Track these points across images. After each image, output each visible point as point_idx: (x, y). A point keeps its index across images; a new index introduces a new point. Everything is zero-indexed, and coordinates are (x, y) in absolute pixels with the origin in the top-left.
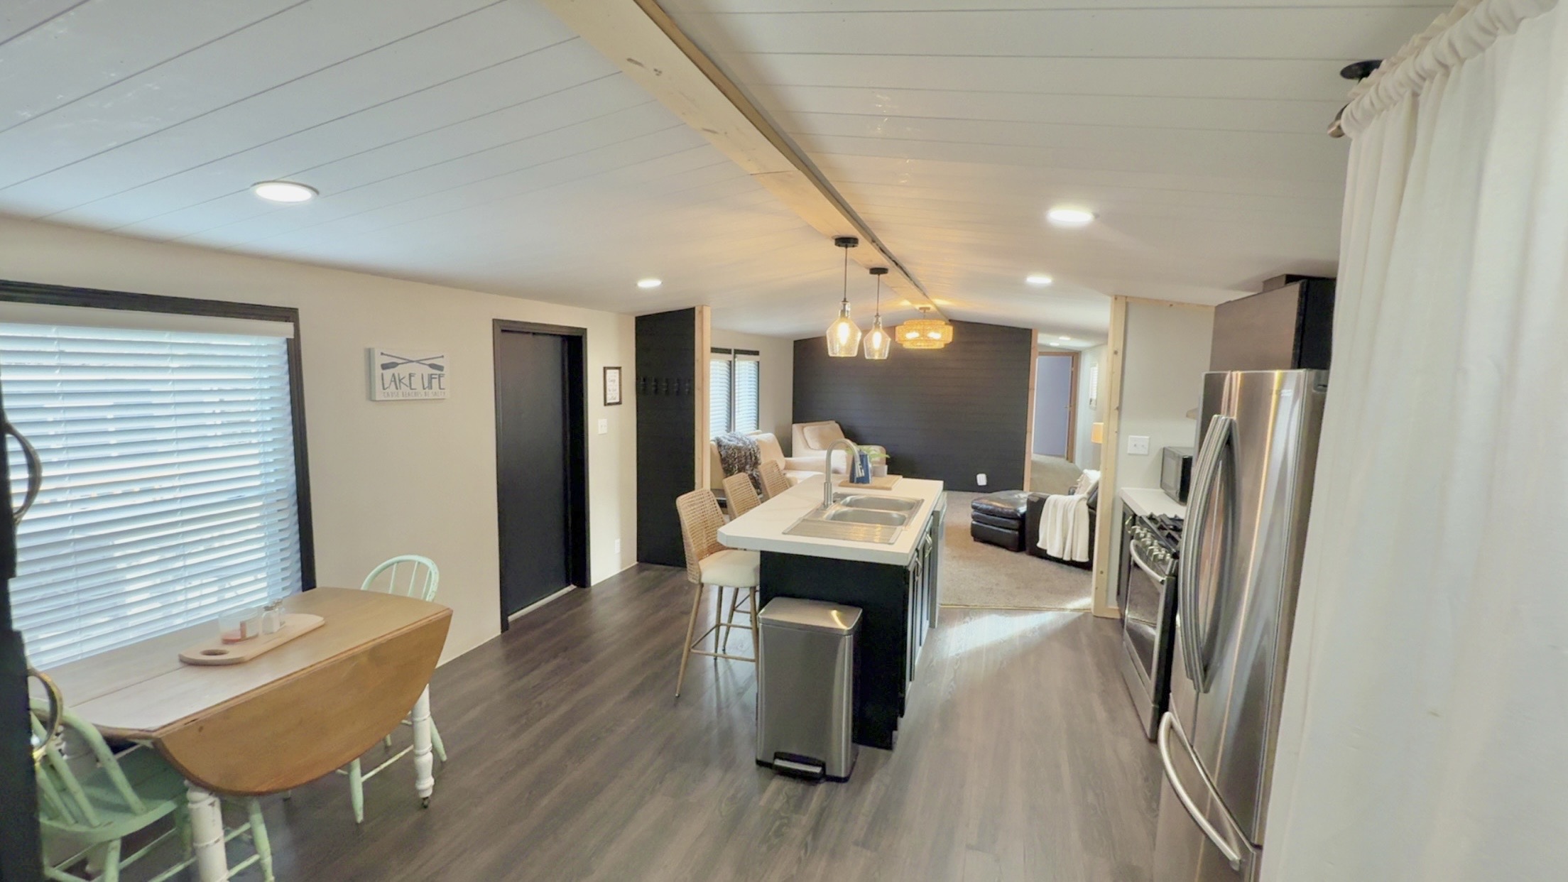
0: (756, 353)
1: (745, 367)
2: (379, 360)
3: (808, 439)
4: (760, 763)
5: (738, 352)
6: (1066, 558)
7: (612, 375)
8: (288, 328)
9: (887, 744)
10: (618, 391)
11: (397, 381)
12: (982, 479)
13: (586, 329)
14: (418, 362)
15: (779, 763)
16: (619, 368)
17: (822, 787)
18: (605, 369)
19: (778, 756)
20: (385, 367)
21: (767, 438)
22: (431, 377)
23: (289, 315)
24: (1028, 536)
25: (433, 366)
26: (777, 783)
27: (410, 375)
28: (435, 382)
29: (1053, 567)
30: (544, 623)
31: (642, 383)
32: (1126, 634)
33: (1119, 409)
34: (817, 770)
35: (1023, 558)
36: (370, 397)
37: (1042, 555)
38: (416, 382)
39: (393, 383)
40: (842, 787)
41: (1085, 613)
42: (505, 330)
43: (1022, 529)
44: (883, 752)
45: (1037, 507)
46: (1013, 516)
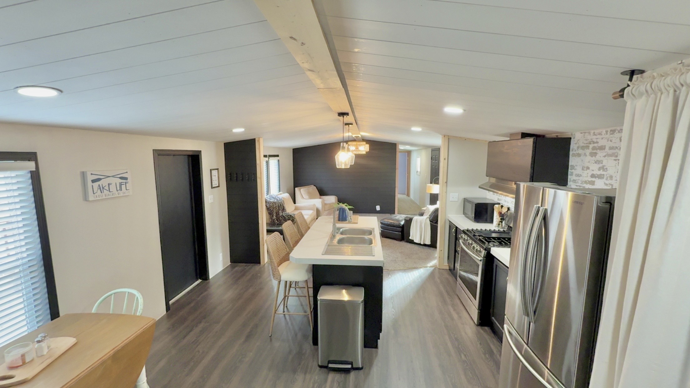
0: (278, 156)
1: (273, 162)
2: (90, 178)
3: (301, 192)
4: (321, 367)
5: (270, 156)
6: (422, 243)
7: (215, 173)
8: (31, 165)
9: (376, 347)
10: (217, 181)
11: (101, 188)
12: (378, 208)
13: (201, 151)
14: (113, 176)
15: (331, 365)
16: (218, 169)
17: (353, 374)
18: (211, 170)
19: (330, 362)
20: (93, 181)
21: (286, 196)
22: (121, 184)
23: (31, 156)
24: (405, 235)
25: (121, 178)
26: (332, 376)
27: (109, 185)
28: (123, 187)
29: (416, 247)
30: (190, 303)
31: (229, 176)
32: (458, 278)
33: (446, 182)
34: (349, 366)
35: (403, 243)
36: (86, 198)
37: (412, 242)
38: (113, 188)
39: (99, 190)
40: (361, 372)
41: (435, 267)
42: (159, 154)
43: (402, 232)
44: (374, 349)
45: (409, 222)
46: (398, 226)
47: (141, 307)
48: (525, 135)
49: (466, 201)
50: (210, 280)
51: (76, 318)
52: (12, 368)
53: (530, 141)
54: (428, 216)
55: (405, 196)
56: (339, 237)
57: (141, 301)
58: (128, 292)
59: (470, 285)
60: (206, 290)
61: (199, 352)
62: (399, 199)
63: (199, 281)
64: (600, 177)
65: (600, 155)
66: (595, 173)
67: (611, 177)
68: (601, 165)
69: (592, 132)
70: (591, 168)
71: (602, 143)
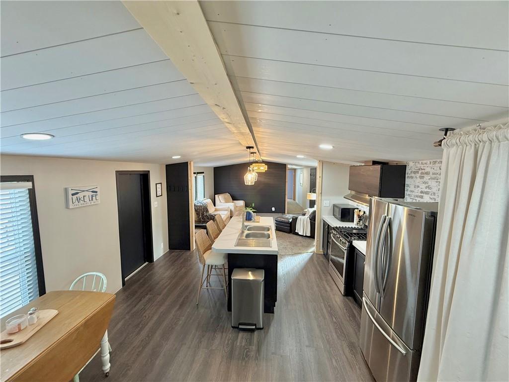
0: (203, 173)
1: (200, 177)
2: (71, 192)
3: (219, 198)
4: (233, 327)
5: (198, 173)
6: (304, 235)
7: (159, 186)
8: (29, 185)
9: (273, 313)
10: (161, 192)
11: (78, 200)
12: (273, 209)
13: (149, 171)
14: (87, 191)
15: (240, 327)
16: (161, 183)
17: (256, 333)
18: (156, 184)
19: (240, 324)
20: (73, 195)
21: (209, 201)
22: (92, 196)
23: (30, 178)
24: (292, 229)
25: (93, 192)
26: (241, 334)
27: (84, 196)
28: (94, 198)
29: (300, 238)
30: (139, 280)
31: (169, 188)
32: (330, 261)
33: (321, 193)
34: (254, 327)
35: (291, 235)
36: (67, 207)
37: (297, 234)
38: (87, 199)
39: (77, 201)
40: (262, 331)
41: (314, 252)
42: (119, 174)
43: (291, 227)
44: (271, 314)
45: (295, 220)
46: (288, 223)
47: (105, 286)
48: (375, 163)
49: (334, 206)
50: (155, 264)
51: (58, 294)
52: (11, 334)
53: (378, 167)
54: (308, 216)
55: (292, 200)
56: (246, 232)
57: (105, 281)
58: (96, 275)
59: (338, 266)
60: (151, 270)
61: (146, 316)
62: (288, 203)
63: (147, 263)
64: (427, 193)
65: (427, 178)
66: (423, 190)
67: (434, 194)
68: (427, 185)
69: (420, 162)
70: (420, 187)
71: (427, 170)
